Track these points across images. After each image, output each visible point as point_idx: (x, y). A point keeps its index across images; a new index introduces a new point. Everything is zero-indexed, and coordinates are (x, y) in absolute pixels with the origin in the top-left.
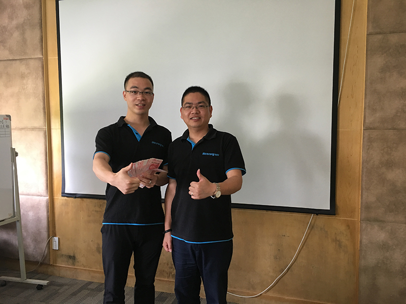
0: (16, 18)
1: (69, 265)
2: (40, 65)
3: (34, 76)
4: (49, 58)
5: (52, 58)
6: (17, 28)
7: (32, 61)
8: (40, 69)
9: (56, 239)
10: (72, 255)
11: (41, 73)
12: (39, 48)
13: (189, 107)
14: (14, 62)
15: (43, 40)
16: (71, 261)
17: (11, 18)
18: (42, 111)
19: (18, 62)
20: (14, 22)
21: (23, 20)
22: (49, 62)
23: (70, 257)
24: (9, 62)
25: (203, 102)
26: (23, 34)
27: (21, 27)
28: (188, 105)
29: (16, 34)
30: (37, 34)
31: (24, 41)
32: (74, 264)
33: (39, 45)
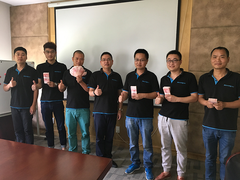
0: (36, 17)
2: (47, 39)
4: (51, 36)
6: (37, 21)
7: (44, 37)
12: (47, 31)
14: (35, 37)
17: (34, 17)
19: (37, 37)
20: (36, 19)
21: (39, 18)
22: (51, 38)
24: (33, 37)
25: (110, 58)
26: (39, 24)
27: (39, 21)
29: (36, 24)
30: (46, 24)
31: (40, 28)
33: (47, 30)
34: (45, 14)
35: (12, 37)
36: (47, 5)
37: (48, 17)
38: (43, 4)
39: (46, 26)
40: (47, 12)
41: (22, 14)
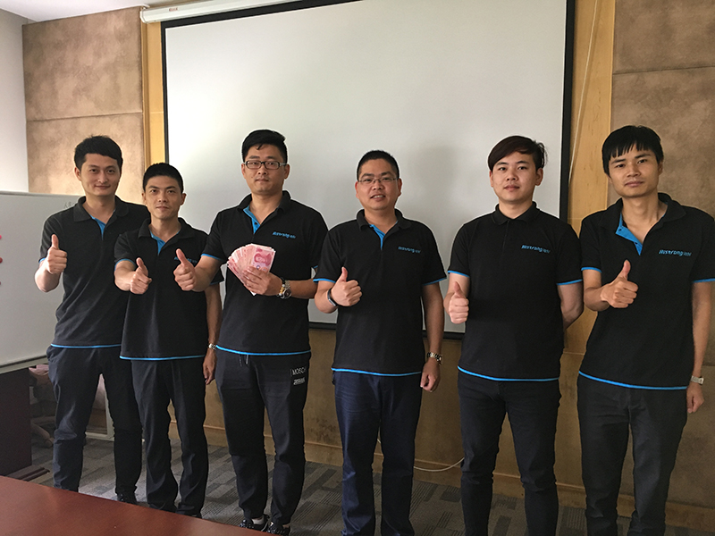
0: (105, 54)
2: (139, 124)
3: (130, 140)
4: (151, 113)
5: (156, 114)
6: (107, 68)
7: (128, 117)
8: (139, 129)
11: (139, 136)
12: (138, 98)
13: (369, 180)
14: (101, 119)
15: (143, 87)
19: (107, 118)
20: (103, 61)
21: (114, 57)
22: (151, 119)
24: (95, 119)
25: (389, 173)
26: (115, 78)
27: (112, 68)
28: (366, 177)
29: (105, 79)
30: (135, 76)
31: (117, 88)
33: (137, 93)
34: (132, 44)
35: (29, 122)
36: (137, 17)
37: (140, 52)
38: (125, 12)
39: (137, 82)
40: (137, 36)
41: (59, 46)
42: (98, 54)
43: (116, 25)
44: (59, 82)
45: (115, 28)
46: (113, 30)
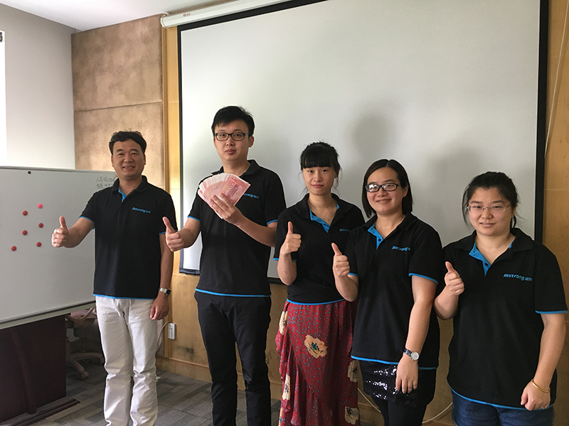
0: (133, 55)
1: (186, 360)
2: (159, 111)
3: (152, 125)
4: (169, 102)
5: (173, 103)
6: (134, 67)
7: (151, 106)
8: (159, 116)
9: (172, 325)
10: (190, 347)
11: (159, 121)
12: (159, 90)
14: (130, 108)
15: (163, 80)
16: (188, 355)
18: (160, 166)
19: (135, 108)
20: (132, 60)
21: (140, 57)
22: (169, 107)
23: (188, 350)
24: (125, 108)
26: (141, 74)
27: (138, 66)
29: (133, 75)
31: (142, 83)
32: (192, 359)
33: (159, 86)
34: (155, 46)
35: (75, 112)
36: (158, 23)
37: (161, 52)
38: (149, 19)
39: (158, 77)
40: (158, 39)
41: (99, 50)
42: (128, 56)
43: (142, 30)
44: (98, 79)
45: (141, 33)
46: (139, 35)
